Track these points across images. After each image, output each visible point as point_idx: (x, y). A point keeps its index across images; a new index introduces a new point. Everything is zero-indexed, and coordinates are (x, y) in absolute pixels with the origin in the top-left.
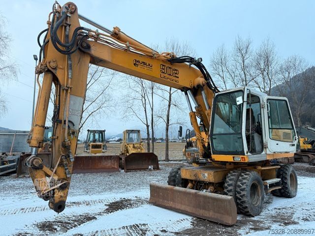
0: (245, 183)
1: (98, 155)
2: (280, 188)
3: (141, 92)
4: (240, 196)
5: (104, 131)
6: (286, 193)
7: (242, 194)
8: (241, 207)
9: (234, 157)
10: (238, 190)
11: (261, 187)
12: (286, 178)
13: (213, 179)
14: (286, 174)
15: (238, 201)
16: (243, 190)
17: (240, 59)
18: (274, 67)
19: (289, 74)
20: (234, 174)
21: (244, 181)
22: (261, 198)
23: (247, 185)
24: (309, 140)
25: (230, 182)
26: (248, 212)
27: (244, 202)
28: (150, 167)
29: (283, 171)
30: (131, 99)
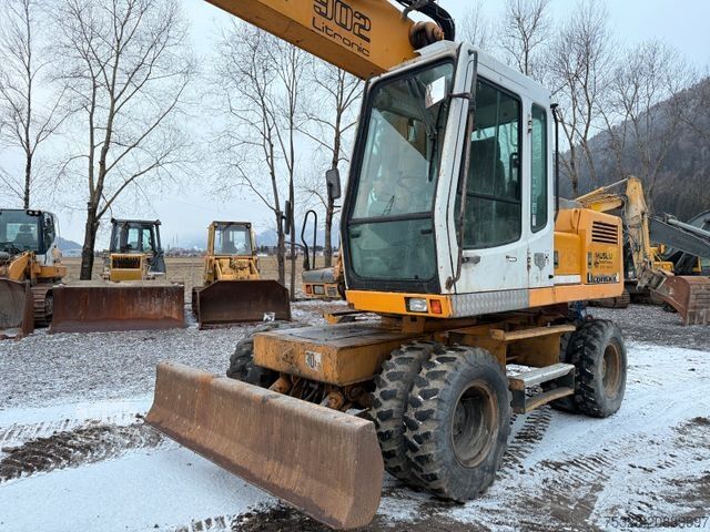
0: (435, 392)
1: (124, 284)
2: (570, 392)
3: (260, 126)
4: (416, 437)
5: (157, 224)
6: (590, 405)
7: (420, 432)
8: (419, 475)
9: (407, 300)
10: (411, 414)
11: (500, 401)
12: (591, 362)
13: (336, 375)
14: (593, 348)
15: (409, 454)
16: (425, 416)
17: (518, 44)
18: (602, 71)
19: (637, 88)
20: (408, 355)
21: (434, 384)
22: (495, 435)
23: (440, 400)
24: (668, 252)
25: (391, 386)
26: (440, 491)
27: (425, 459)
28: (266, 317)
29: (584, 338)
30: (236, 142)
